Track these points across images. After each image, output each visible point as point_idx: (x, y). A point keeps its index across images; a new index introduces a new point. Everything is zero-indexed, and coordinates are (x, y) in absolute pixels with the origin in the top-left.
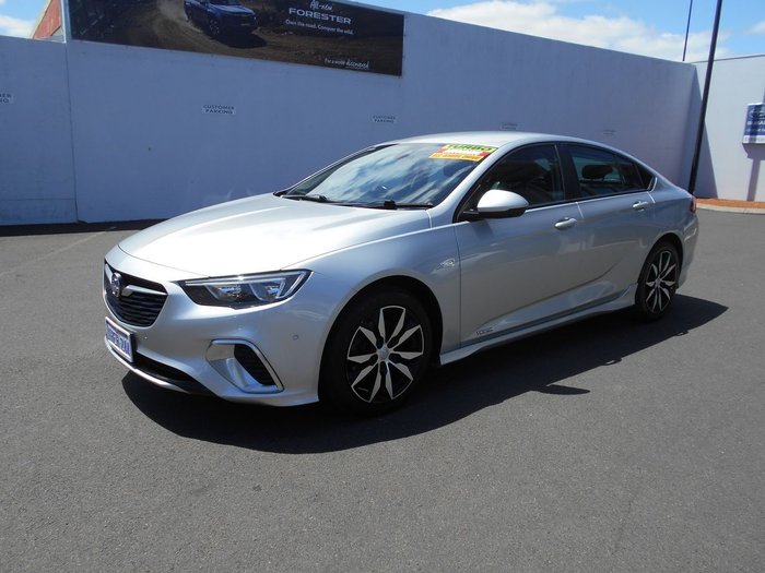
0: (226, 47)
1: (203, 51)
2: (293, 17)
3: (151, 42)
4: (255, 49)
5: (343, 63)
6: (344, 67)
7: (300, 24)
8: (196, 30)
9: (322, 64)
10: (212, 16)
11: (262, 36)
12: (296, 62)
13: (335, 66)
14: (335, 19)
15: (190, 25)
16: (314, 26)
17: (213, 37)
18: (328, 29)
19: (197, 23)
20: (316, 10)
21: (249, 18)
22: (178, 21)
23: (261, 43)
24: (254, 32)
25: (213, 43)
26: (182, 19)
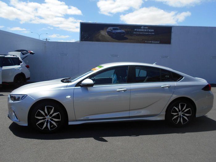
0: (117, 40)
1: (111, 42)
2: (136, 31)
3: (98, 40)
4: (125, 40)
5: (151, 42)
6: (151, 43)
7: (138, 33)
8: (109, 37)
9: (145, 43)
10: (113, 33)
11: (127, 37)
12: (136, 43)
13: (148, 43)
14: (149, 30)
15: (108, 36)
16: (142, 33)
17: (114, 38)
18: (146, 33)
19: (110, 35)
20: (143, 29)
21: (123, 33)
22: (105, 35)
23: (127, 39)
24: (125, 36)
25: (114, 40)
26: (106, 35)
